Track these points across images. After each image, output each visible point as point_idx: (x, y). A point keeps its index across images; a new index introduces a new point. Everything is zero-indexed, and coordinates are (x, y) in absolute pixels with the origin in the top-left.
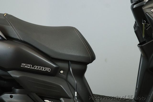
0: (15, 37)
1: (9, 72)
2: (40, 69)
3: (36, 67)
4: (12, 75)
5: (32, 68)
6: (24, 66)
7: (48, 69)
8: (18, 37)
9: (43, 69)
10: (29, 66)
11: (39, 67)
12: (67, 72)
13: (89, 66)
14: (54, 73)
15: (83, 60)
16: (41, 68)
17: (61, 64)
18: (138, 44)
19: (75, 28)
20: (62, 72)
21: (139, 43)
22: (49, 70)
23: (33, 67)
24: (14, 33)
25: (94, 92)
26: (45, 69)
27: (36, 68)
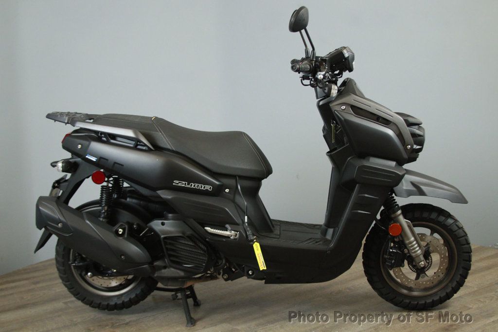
0: (165, 146)
1: (159, 192)
2: (198, 187)
3: (193, 185)
4: (163, 196)
5: (187, 186)
6: (177, 184)
7: (208, 187)
8: (169, 147)
9: (202, 187)
10: (183, 184)
11: (197, 185)
12: (234, 190)
13: (264, 181)
14: (217, 192)
15: (255, 175)
16: (200, 185)
17: (226, 181)
18: (328, 153)
19: (244, 133)
20: (227, 190)
21: (329, 150)
22: (210, 189)
23: (188, 184)
24: (164, 141)
25: (272, 217)
26: (204, 188)
27: (193, 187)
